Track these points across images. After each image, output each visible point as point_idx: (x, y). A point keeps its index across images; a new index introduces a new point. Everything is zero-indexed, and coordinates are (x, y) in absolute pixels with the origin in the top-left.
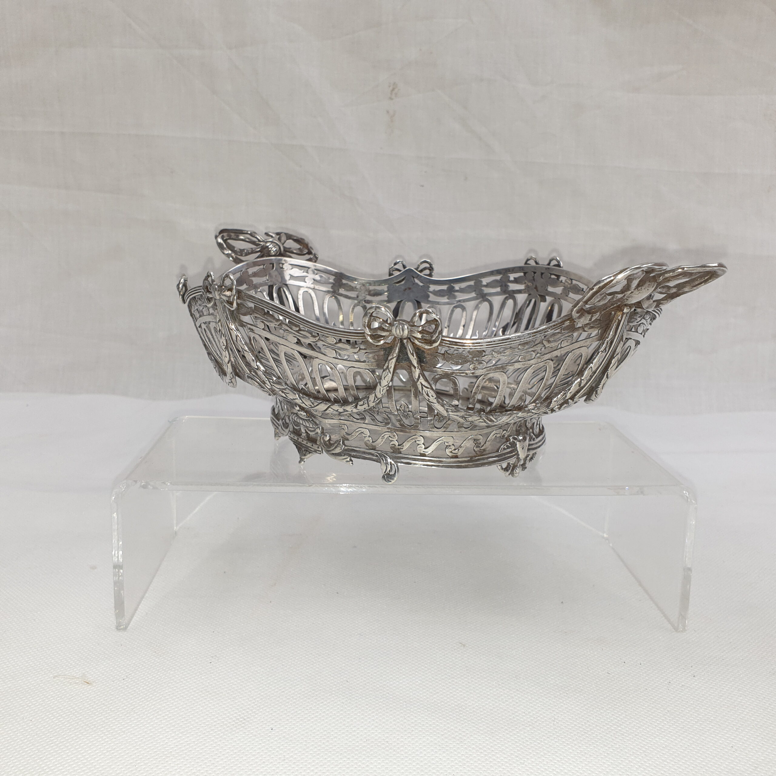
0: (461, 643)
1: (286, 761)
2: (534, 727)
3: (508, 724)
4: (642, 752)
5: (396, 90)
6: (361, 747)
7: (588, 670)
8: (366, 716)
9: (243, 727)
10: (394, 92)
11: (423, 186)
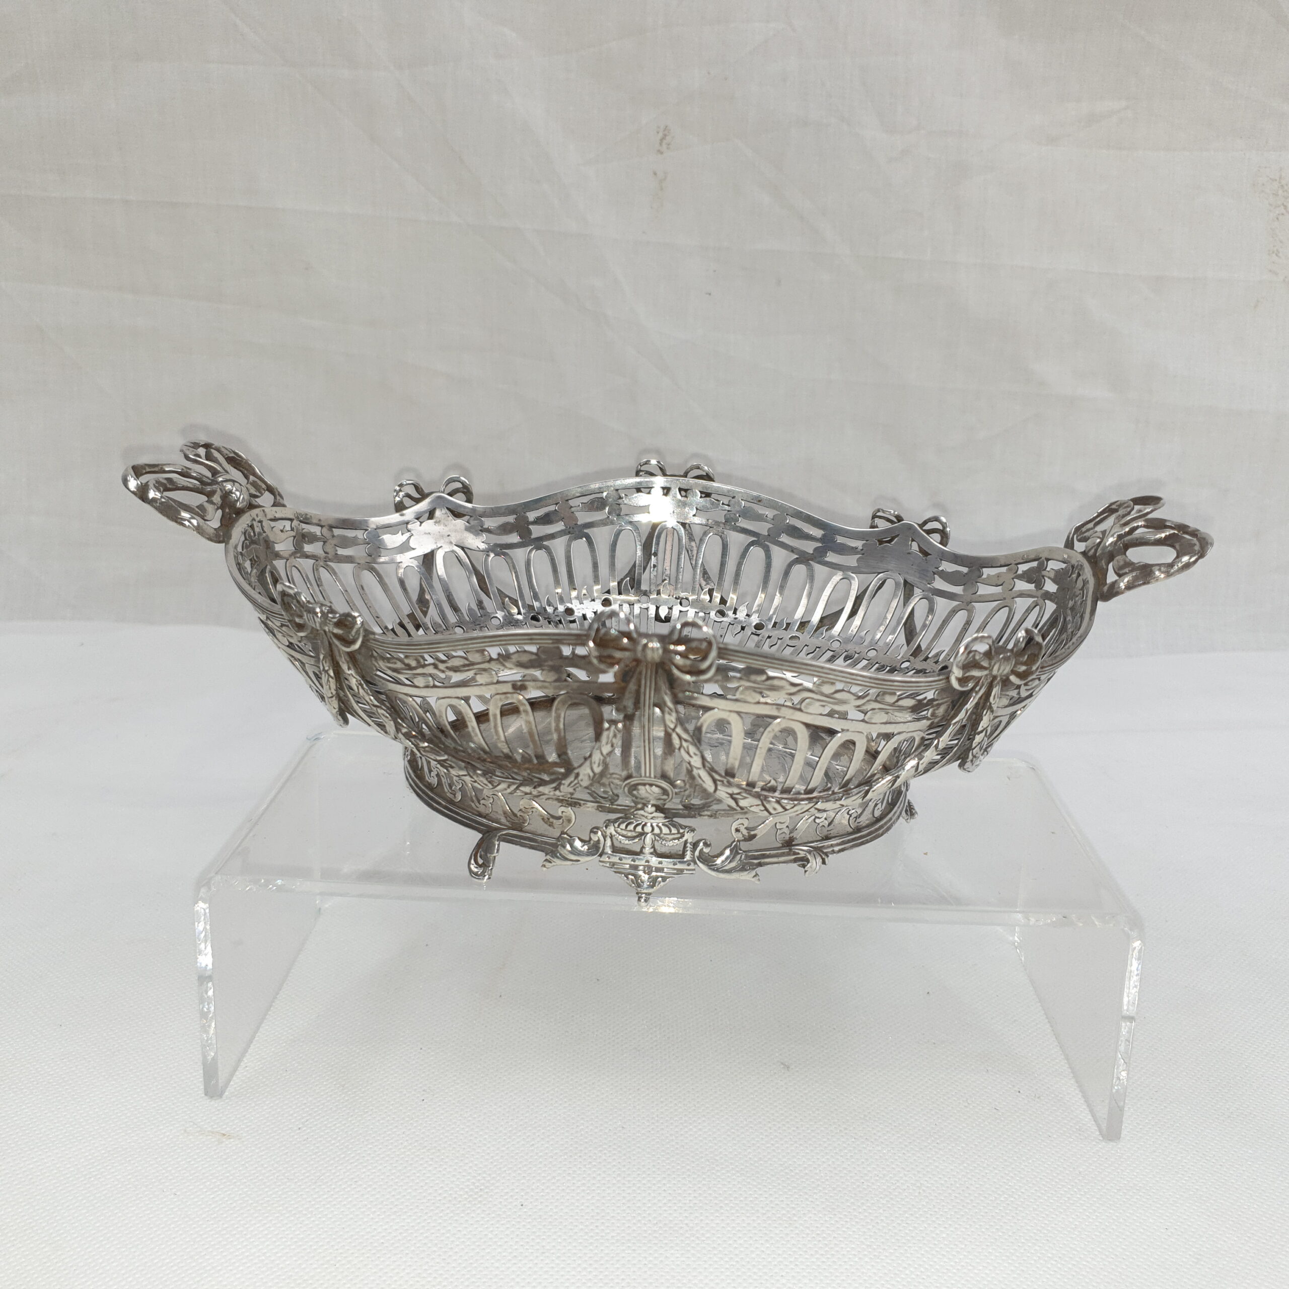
0: (782, 1063)
1: (547, 1254)
2: (892, 1199)
3: (855, 1194)
4: (1042, 1235)
5: (668, 138)
6: (650, 1232)
7: (966, 1104)
8: (654, 1184)
9: (480, 1202)
10: (665, 141)
11: (710, 294)
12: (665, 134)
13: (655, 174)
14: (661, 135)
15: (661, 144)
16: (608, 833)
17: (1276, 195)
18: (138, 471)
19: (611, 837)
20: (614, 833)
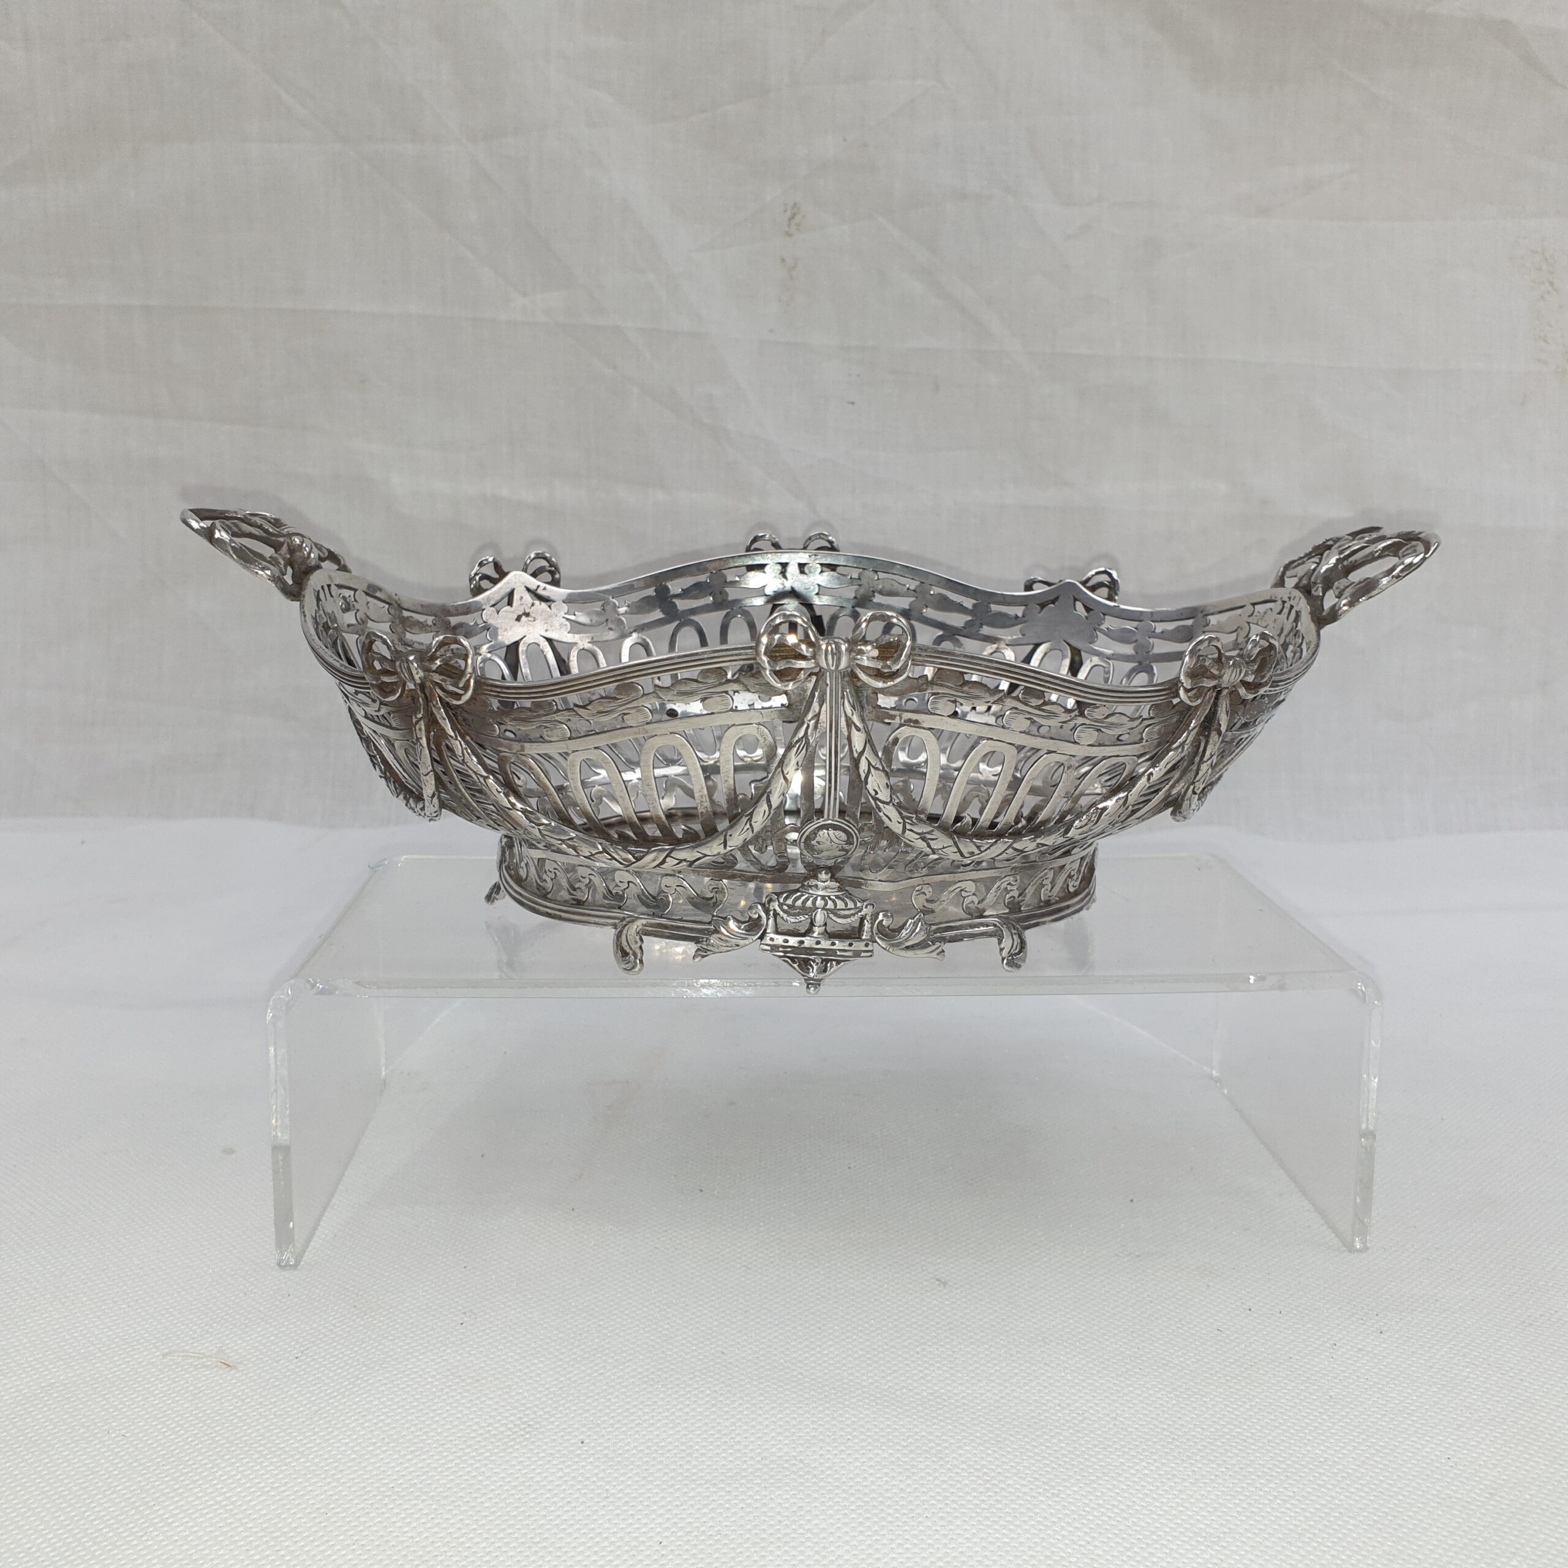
0: (938, 1280)
1: (611, 1499)
2: (1077, 1431)
3: (1028, 1425)
4: (1280, 1471)
5: (798, 218)
6: (751, 1470)
7: (1179, 1325)
8: (760, 1415)
9: (527, 1439)
10: (794, 222)
11: (853, 403)
12: (794, 214)
13: (783, 260)
14: (788, 214)
15: (789, 225)
16: (771, 908)
17: (1539, 269)
18: (201, 514)
19: (776, 914)
20: (778, 909)
